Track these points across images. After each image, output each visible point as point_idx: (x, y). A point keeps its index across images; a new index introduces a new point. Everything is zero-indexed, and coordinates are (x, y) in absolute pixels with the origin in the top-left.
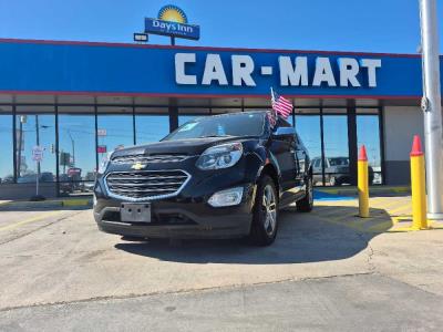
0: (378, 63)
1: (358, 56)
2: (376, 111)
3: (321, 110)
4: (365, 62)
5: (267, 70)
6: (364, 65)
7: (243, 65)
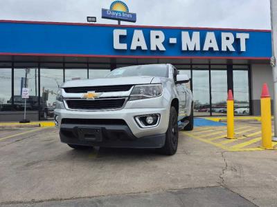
0: (247, 36)
1: (234, 31)
2: (246, 67)
3: (209, 67)
4: (239, 35)
5: (173, 41)
6: (237, 37)
7: (157, 37)
